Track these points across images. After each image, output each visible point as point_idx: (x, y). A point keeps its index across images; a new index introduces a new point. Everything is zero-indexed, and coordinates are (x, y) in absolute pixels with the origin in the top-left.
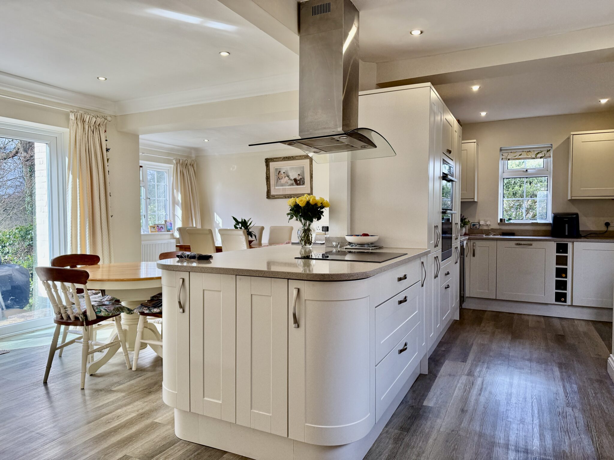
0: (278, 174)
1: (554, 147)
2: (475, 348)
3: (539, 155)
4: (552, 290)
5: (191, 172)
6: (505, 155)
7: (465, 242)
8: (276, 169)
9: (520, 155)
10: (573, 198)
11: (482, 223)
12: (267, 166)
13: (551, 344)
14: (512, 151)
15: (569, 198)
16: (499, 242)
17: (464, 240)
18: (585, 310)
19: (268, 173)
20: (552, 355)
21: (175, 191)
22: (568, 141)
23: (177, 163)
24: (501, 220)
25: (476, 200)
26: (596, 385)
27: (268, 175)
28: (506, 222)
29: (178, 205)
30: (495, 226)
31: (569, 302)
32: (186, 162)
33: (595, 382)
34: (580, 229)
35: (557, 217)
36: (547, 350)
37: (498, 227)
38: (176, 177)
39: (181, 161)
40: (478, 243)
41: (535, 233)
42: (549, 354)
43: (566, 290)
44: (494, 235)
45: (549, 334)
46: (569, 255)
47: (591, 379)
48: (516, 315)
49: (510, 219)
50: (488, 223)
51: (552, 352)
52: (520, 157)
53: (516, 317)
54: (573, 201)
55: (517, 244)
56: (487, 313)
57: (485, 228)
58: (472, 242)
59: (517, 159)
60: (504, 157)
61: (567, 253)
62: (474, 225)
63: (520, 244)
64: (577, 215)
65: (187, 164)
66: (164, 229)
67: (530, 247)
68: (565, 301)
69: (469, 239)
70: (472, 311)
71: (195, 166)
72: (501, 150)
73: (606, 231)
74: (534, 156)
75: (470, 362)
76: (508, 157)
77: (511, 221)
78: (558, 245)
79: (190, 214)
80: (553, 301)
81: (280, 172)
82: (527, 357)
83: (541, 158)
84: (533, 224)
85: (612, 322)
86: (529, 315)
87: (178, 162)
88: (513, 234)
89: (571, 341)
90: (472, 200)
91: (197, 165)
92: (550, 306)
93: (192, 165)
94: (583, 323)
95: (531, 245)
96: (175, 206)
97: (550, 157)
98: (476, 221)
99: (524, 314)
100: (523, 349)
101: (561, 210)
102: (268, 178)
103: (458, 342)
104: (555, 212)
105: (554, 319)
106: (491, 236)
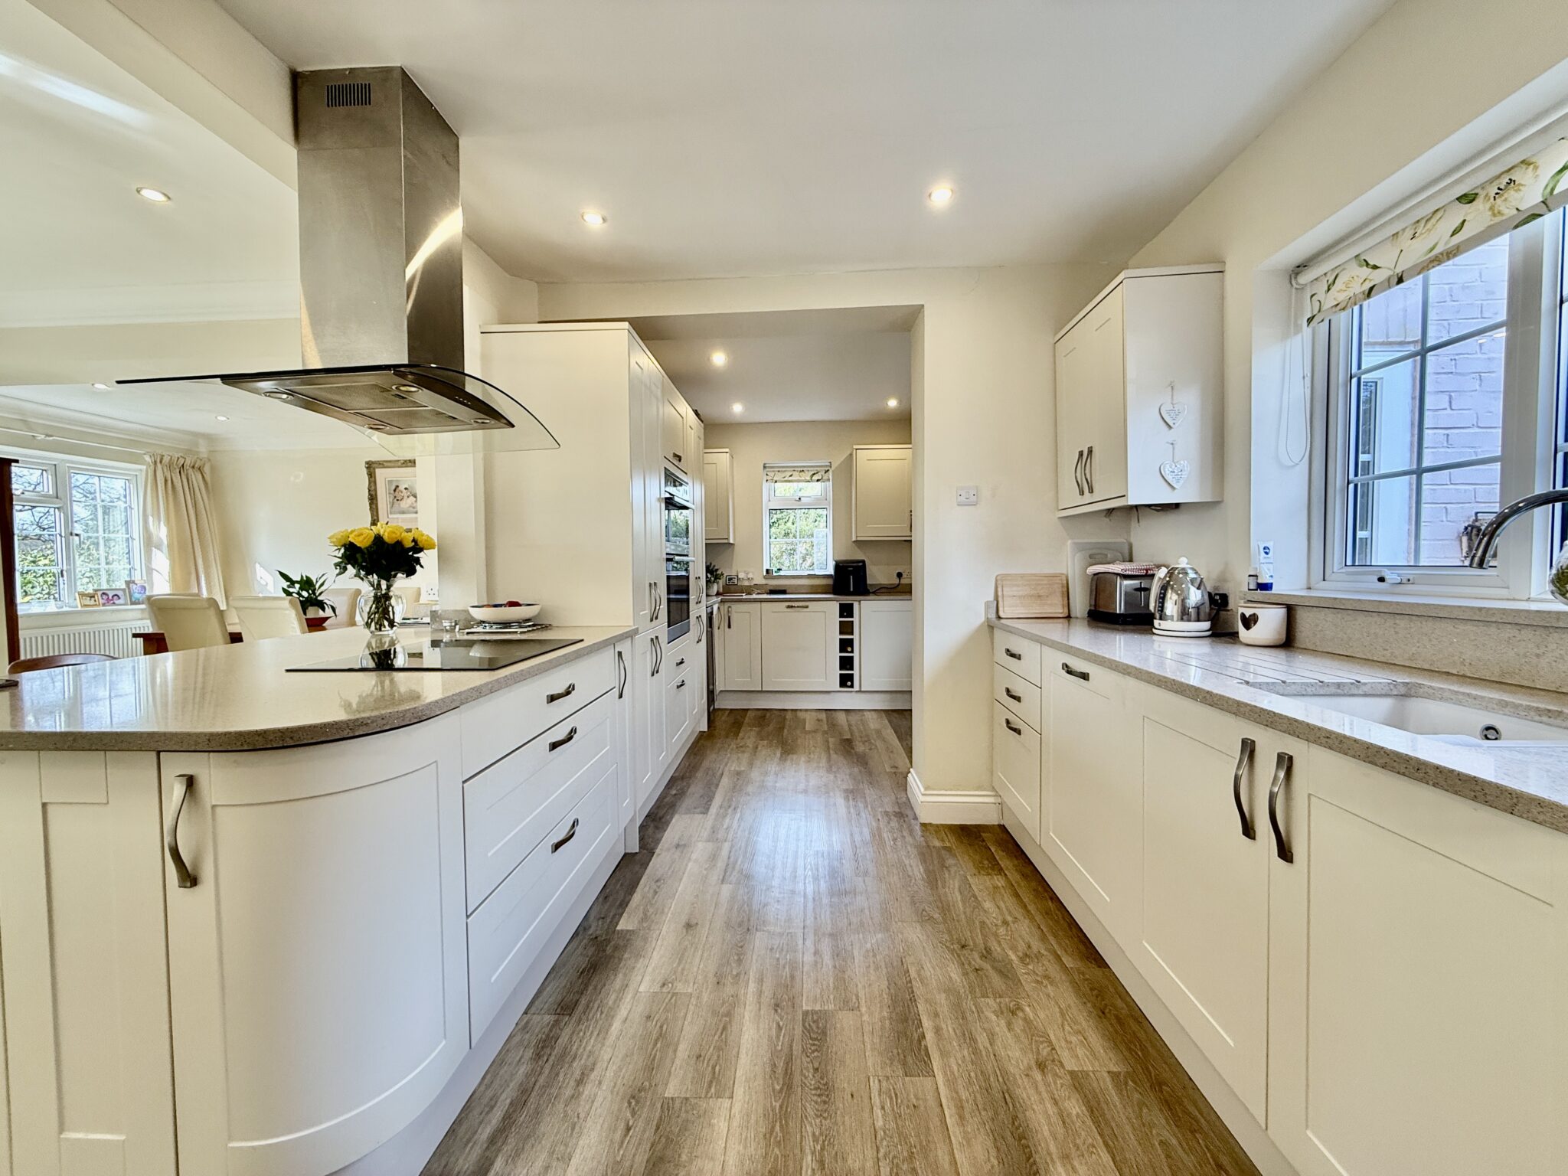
0: (395, 491)
1: (833, 468)
2: (725, 781)
3: (815, 477)
4: (836, 672)
5: (195, 482)
6: (771, 474)
7: (715, 608)
8: (390, 482)
9: (791, 476)
10: (859, 539)
11: (741, 575)
12: (371, 475)
13: (834, 756)
14: (781, 469)
15: (854, 539)
16: (764, 604)
17: (714, 603)
18: (876, 696)
19: (373, 488)
20: (835, 777)
21: (151, 519)
22: (850, 460)
23: (155, 462)
24: (767, 571)
25: (731, 541)
26: (894, 824)
27: (373, 493)
28: (775, 574)
29: (159, 547)
30: (759, 580)
31: (856, 687)
32: (181, 461)
33: (892, 817)
34: (868, 582)
35: (840, 567)
36: (829, 770)
37: (763, 582)
38: (152, 490)
39: (166, 459)
40: (736, 607)
41: (814, 590)
42: (832, 777)
43: (852, 669)
44: (758, 594)
45: (831, 740)
46: (855, 619)
47: (887, 813)
48: (789, 713)
49: (779, 570)
50: (750, 576)
51: (835, 772)
52: (790, 478)
53: (789, 716)
54: (860, 544)
55: (789, 607)
56: (749, 712)
57: (746, 583)
58: (727, 605)
59: (786, 481)
60: (769, 478)
61: (852, 616)
62: (730, 579)
63: (792, 607)
64: (863, 562)
65: (183, 465)
66: (122, 597)
67: (805, 610)
68: (852, 686)
69: (722, 601)
70: (727, 712)
71: (207, 469)
72: (765, 467)
73: (899, 584)
74: (808, 478)
75: (715, 811)
76: (775, 479)
77: (781, 573)
78: (841, 605)
79: (193, 568)
80: (837, 687)
81: (397, 486)
82: (801, 786)
83: (818, 480)
84: (810, 576)
85: (911, 710)
86: (806, 710)
87: (158, 461)
88: (784, 592)
89: (860, 748)
90: (726, 541)
91: (213, 469)
92: (832, 694)
93: (199, 469)
94: (874, 715)
95: (807, 607)
96: (151, 550)
97: (829, 480)
98: (734, 573)
99: (801, 710)
100: (795, 771)
101: (843, 557)
102: (373, 499)
103: (699, 774)
104: (837, 559)
105: (838, 713)
106: (754, 596)
